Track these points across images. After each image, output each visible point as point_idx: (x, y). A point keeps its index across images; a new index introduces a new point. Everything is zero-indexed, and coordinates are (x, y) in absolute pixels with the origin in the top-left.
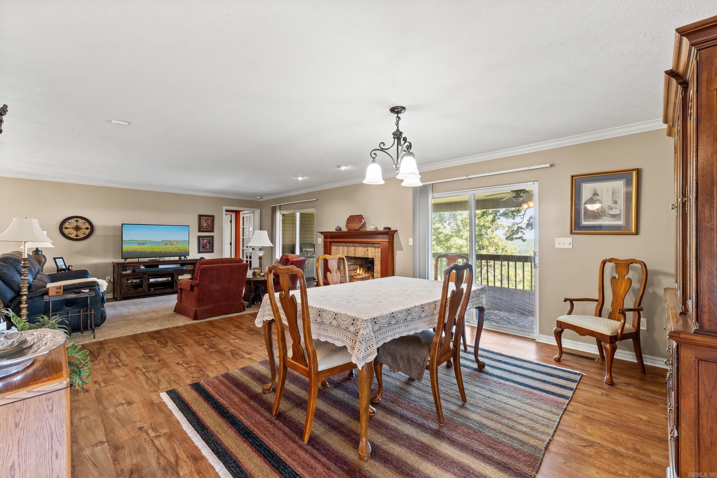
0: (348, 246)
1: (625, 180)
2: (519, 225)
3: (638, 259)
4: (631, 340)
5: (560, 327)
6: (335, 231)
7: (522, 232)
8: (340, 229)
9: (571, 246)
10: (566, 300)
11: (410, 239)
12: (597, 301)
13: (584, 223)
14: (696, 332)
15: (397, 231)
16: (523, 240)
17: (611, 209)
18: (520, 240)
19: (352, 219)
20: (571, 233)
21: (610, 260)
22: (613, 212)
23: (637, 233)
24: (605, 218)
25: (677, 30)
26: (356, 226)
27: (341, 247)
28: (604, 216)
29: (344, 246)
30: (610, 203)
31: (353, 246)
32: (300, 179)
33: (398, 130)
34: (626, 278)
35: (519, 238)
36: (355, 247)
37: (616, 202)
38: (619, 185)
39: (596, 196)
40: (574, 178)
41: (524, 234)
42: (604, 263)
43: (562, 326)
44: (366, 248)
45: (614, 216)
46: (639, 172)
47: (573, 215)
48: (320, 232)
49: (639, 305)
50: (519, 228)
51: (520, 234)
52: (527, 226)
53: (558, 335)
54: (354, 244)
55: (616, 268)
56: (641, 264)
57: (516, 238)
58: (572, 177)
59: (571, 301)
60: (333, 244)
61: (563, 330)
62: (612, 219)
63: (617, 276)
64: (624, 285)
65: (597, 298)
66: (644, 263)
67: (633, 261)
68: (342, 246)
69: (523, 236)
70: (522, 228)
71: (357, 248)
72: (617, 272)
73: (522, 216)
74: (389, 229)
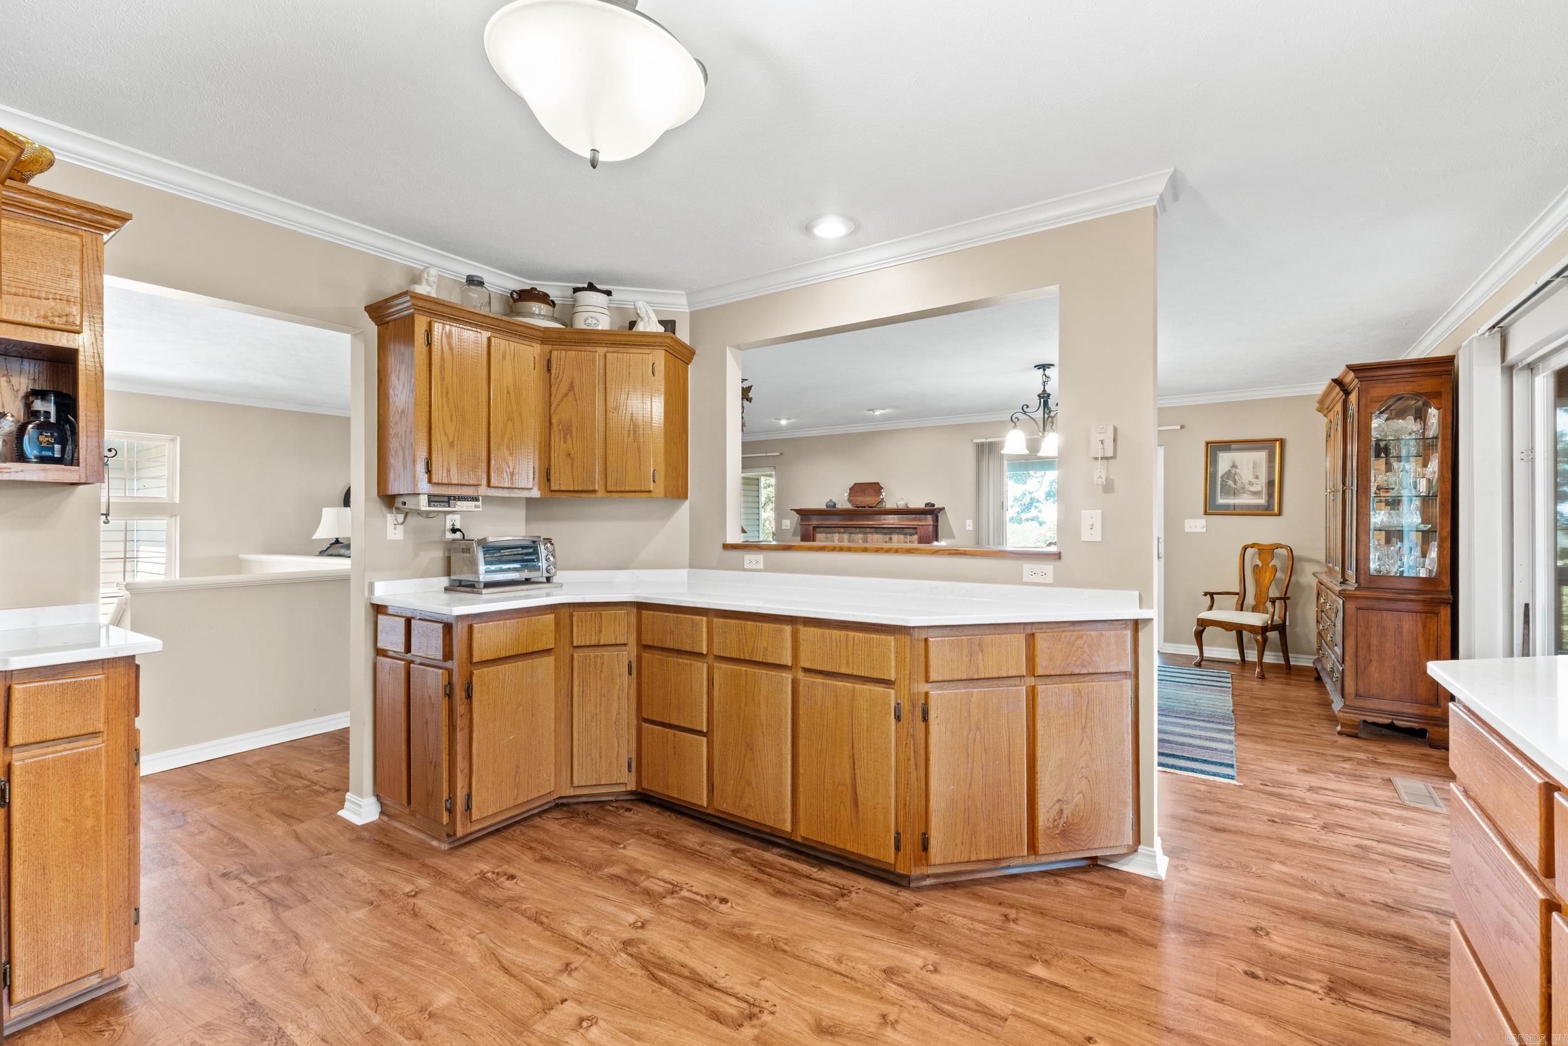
0: (850, 533)
1: (1267, 451)
2: (1033, 495)
3: (1283, 543)
4: (1277, 632)
5: (1202, 626)
6: (824, 507)
7: (1036, 507)
8: (835, 505)
9: (1204, 530)
10: (1206, 594)
11: (967, 521)
12: (1237, 594)
13: (1221, 501)
14: (1356, 589)
15: (944, 508)
16: (1039, 522)
17: (1251, 484)
18: (1035, 523)
19: (857, 489)
20: (1206, 513)
21: (1253, 546)
22: (1253, 489)
23: (1280, 514)
24: (1245, 495)
25: (1347, 366)
26: (868, 500)
27: (837, 535)
28: (1244, 492)
29: (843, 533)
30: (1252, 479)
31: (860, 532)
32: (784, 422)
33: (1044, 391)
34: (1270, 565)
35: (1032, 520)
36: (865, 533)
37: (1257, 477)
38: (1261, 456)
39: (1235, 469)
40: (1209, 445)
41: (1040, 511)
42: (1245, 548)
43: (1203, 624)
44: (888, 536)
45: (1255, 493)
46: (1282, 442)
47: (1208, 490)
48: (795, 510)
49: (1286, 594)
50: (1032, 500)
51: (1033, 512)
52: (1046, 497)
53: (1199, 635)
54: (864, 530)
55: (1260, 554)
56: (1287, 549)
57: (1027, 520)
58: (1207, 443)
59: (1212, 595)
60: (818, 530)
61: (1205, 628)
62: (1251, 497)
63: (1260, 564)
64: (1268, 574)
65: (1238, 591)
66: (1291, 549)
67: (1278, 546)
68: (839, 533)
69: (1039, 515)
70: (1038, 501)
71: (870, 536)
72: (1260, 559)
73: (1040, 479)
74: (933, 505)
